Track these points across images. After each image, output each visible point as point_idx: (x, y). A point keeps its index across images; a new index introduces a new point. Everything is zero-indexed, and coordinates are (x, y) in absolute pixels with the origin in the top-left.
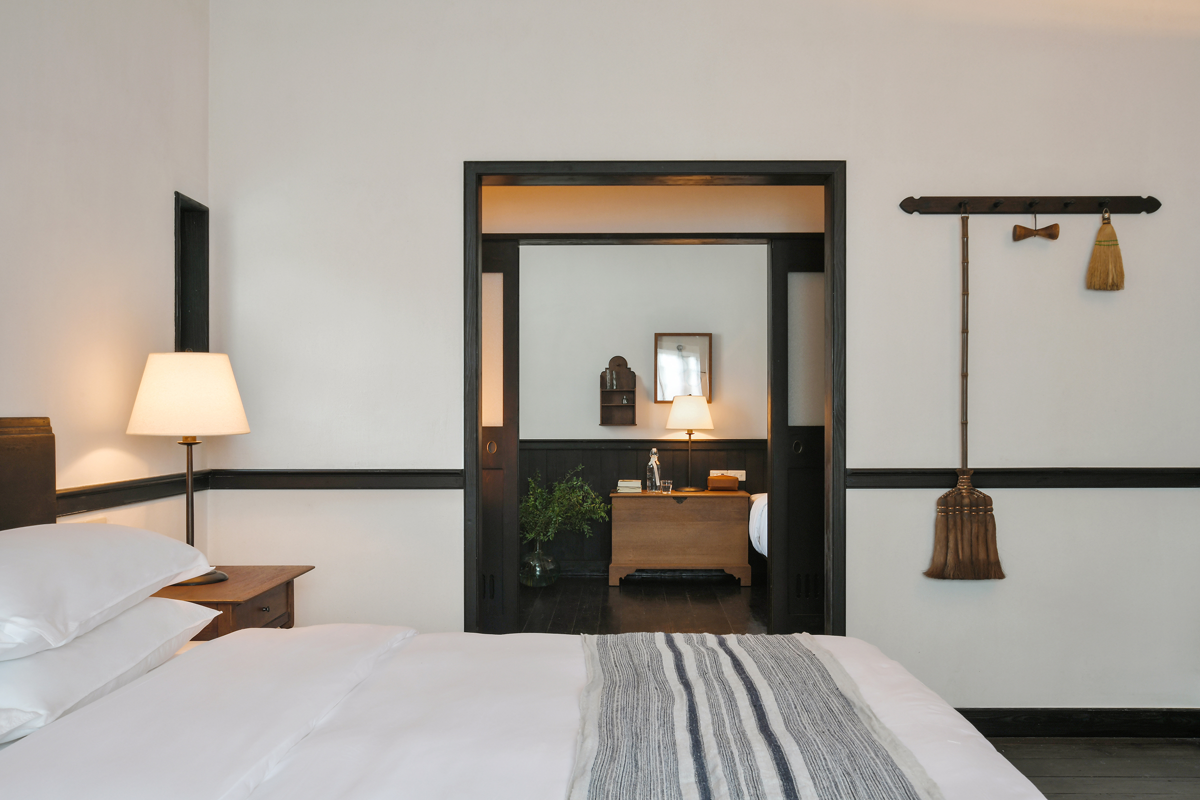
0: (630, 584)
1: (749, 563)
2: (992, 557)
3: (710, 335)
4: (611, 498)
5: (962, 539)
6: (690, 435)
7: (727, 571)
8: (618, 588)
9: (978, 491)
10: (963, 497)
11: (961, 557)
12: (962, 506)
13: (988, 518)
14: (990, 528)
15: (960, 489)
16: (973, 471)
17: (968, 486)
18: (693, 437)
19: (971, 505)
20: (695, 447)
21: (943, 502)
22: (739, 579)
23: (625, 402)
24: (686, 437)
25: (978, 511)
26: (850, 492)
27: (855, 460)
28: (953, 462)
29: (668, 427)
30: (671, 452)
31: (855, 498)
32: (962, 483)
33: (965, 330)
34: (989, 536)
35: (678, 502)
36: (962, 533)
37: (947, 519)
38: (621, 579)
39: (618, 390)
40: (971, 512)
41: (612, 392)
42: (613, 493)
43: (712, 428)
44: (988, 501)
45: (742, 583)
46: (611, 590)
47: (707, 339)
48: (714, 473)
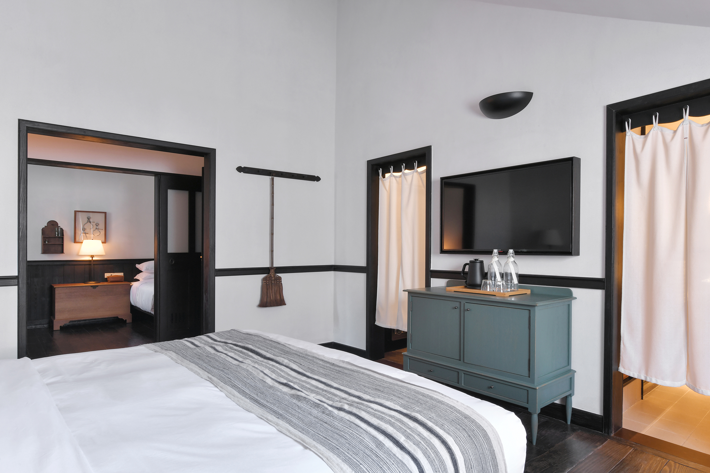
0: (65, 329)
1: (131, 313)
2: (282, 297)
3: (105, 213)
5: (272, 292)
6: (92, 258)
7: (120, 317)
8: (59, 331)
9: (277, 275)
10: (272, 277)
11: (272, 299)
12: (272, 280)
13: (280, 284)
14: (281, 288)
15: (271, 275)
16: (275, 268)
17: (274, 273)
18: (94, 259)
19: (275, 280)
20: (95, 263)
21: (264, 279)
22: (126, 320)
23: (57, 242)
24: (91, 259)
25: (277, 282)
26: (217, 278)
27: (219, 265)
28: (267, 265)
29: (80, 254)
30: (84, 266)
31: (219, 281)
32: (271, 272)
33: (272, 218)
34: (281, 291)
35: (93, 288)
36: (272, 290)
37: (267, 286)
38: (61, 327)
40: (275, 283)
41: (49, 237)
43: (105, 254)
44: (280, 278)
45: (127, 322)
46: (54, 332)
47: (104, 214)
48: (107, 275)
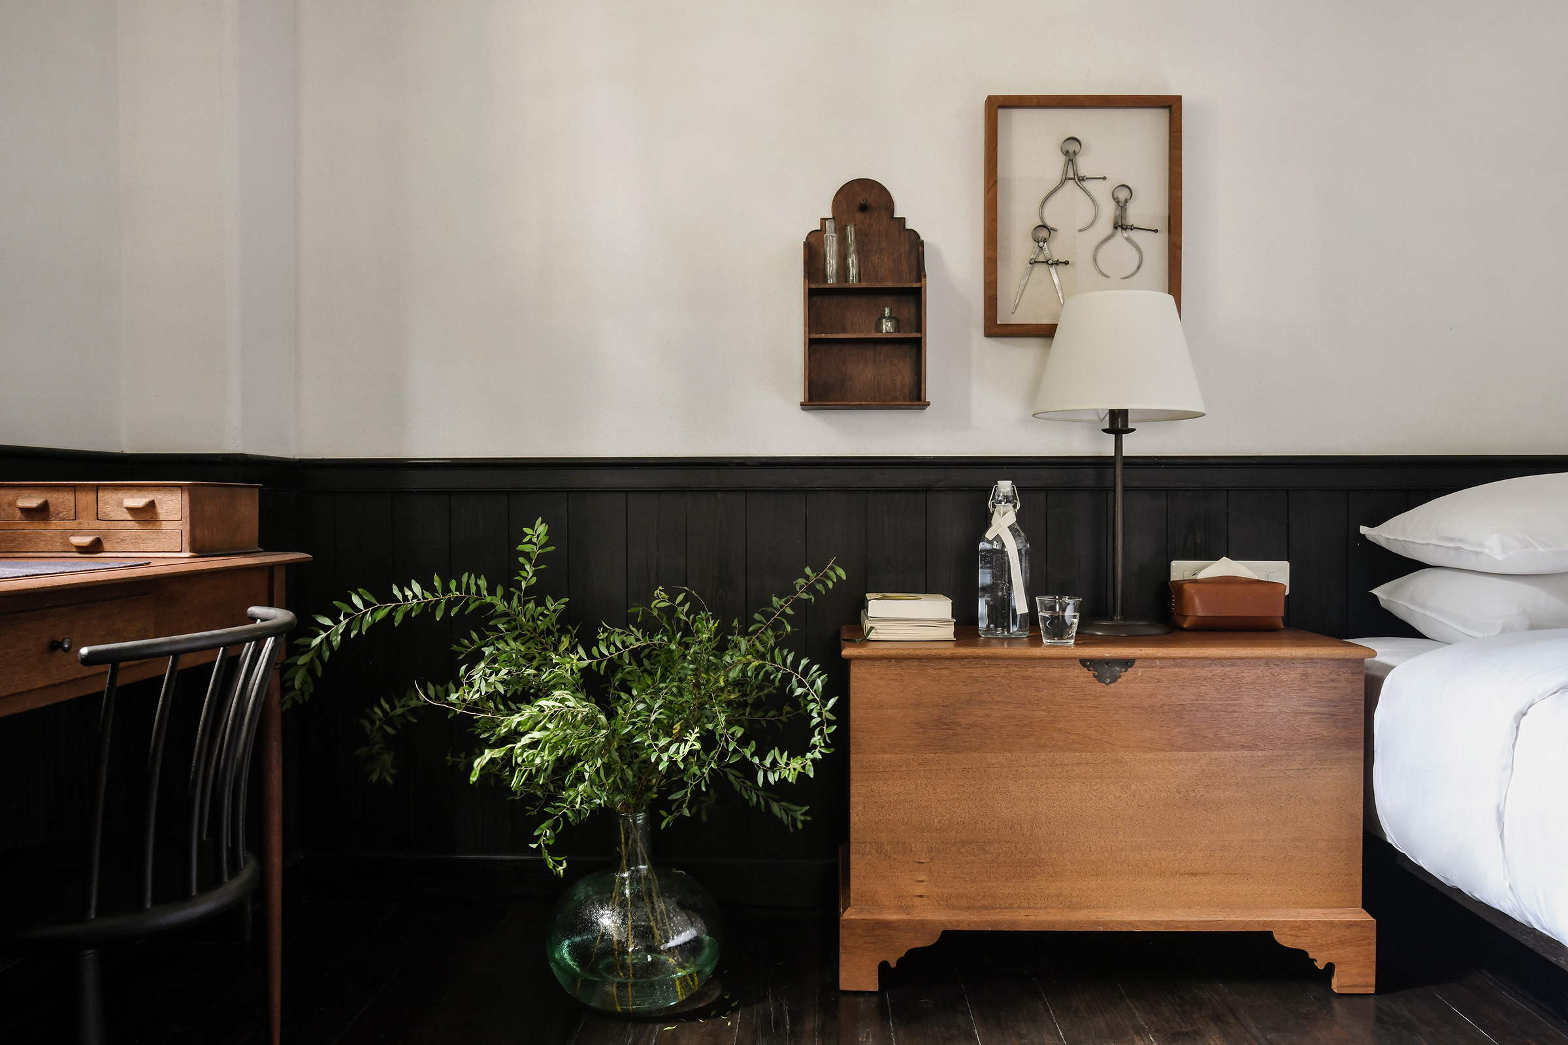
0: (919, 984)
3: (1171, 105)
4: (847, 662)
6: (1118, 436)
8: (875, 999)
18: (1131, 445)
22: (1328, 965)
23: (887, 326)
35: (1100, 679)
38: (883, 967)
39: (864, 285)
41: (844, 292)
42: (852, 641)
45: (1342, 983)
46: (847, 1006)
